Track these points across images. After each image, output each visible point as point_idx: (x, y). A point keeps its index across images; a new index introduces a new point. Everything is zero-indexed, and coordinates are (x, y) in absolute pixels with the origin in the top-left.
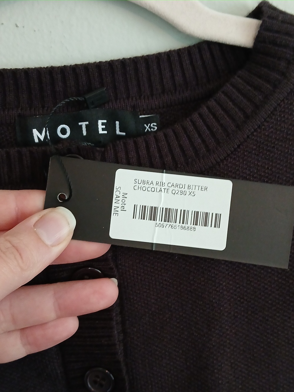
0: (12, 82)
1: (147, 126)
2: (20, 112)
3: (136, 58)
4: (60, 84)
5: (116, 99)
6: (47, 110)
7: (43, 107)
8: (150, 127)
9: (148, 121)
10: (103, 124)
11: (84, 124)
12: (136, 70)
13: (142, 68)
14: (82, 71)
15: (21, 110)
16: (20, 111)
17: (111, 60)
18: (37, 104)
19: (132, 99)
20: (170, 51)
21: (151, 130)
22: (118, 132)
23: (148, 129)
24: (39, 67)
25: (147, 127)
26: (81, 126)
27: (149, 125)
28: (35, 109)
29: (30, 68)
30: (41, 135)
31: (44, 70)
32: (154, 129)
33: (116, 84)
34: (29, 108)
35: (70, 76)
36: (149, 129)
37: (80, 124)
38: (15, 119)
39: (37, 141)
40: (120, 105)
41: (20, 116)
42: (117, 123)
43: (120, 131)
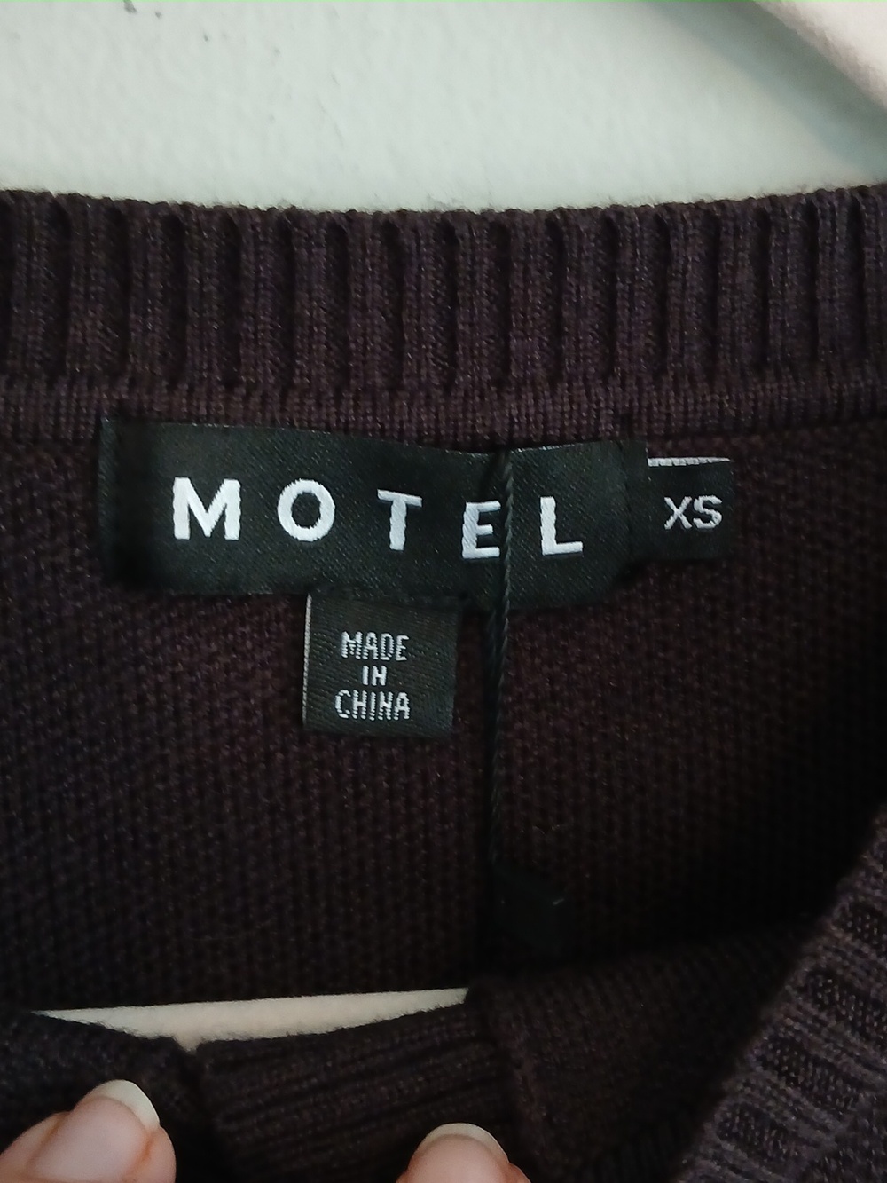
0: (101, 257)
1: (678, 507)
2: (125, 396)
3: (668, 207)
4: (320, 289)
5: (554, 379)
6: (246, 398)
7: (230, 384)
8: (691, 513)
9: (685, 483)
10: (483, 519)
11: (400, 502)
12: (664, 256)
13: (690, 256)
14: (428, 245)
15: (133, 383)
16: (123, 391)
17: (560, 210)
18: (205, 366)
19: (623, 385)
20: (820, 194)
21: (694, 526)
22: (550, 545)
23: (678, 521)
24: (235, 203)
25: (678, 512)
26: (387, 505)
27: (687, 500)
28: (191, 390)
29: (192, 206)
30: (206, 508)
31: (258, 220)
32: (707, 519)
33: (565, 314)
34: (165, 383)
35: (367, 261)
36: (684, 518)
37: (383, 494)
38: (98, 424)
39: (182, 531)
40: (567, 408)
41: (121, 412)
42: (548, 505)
43: (559, 540)
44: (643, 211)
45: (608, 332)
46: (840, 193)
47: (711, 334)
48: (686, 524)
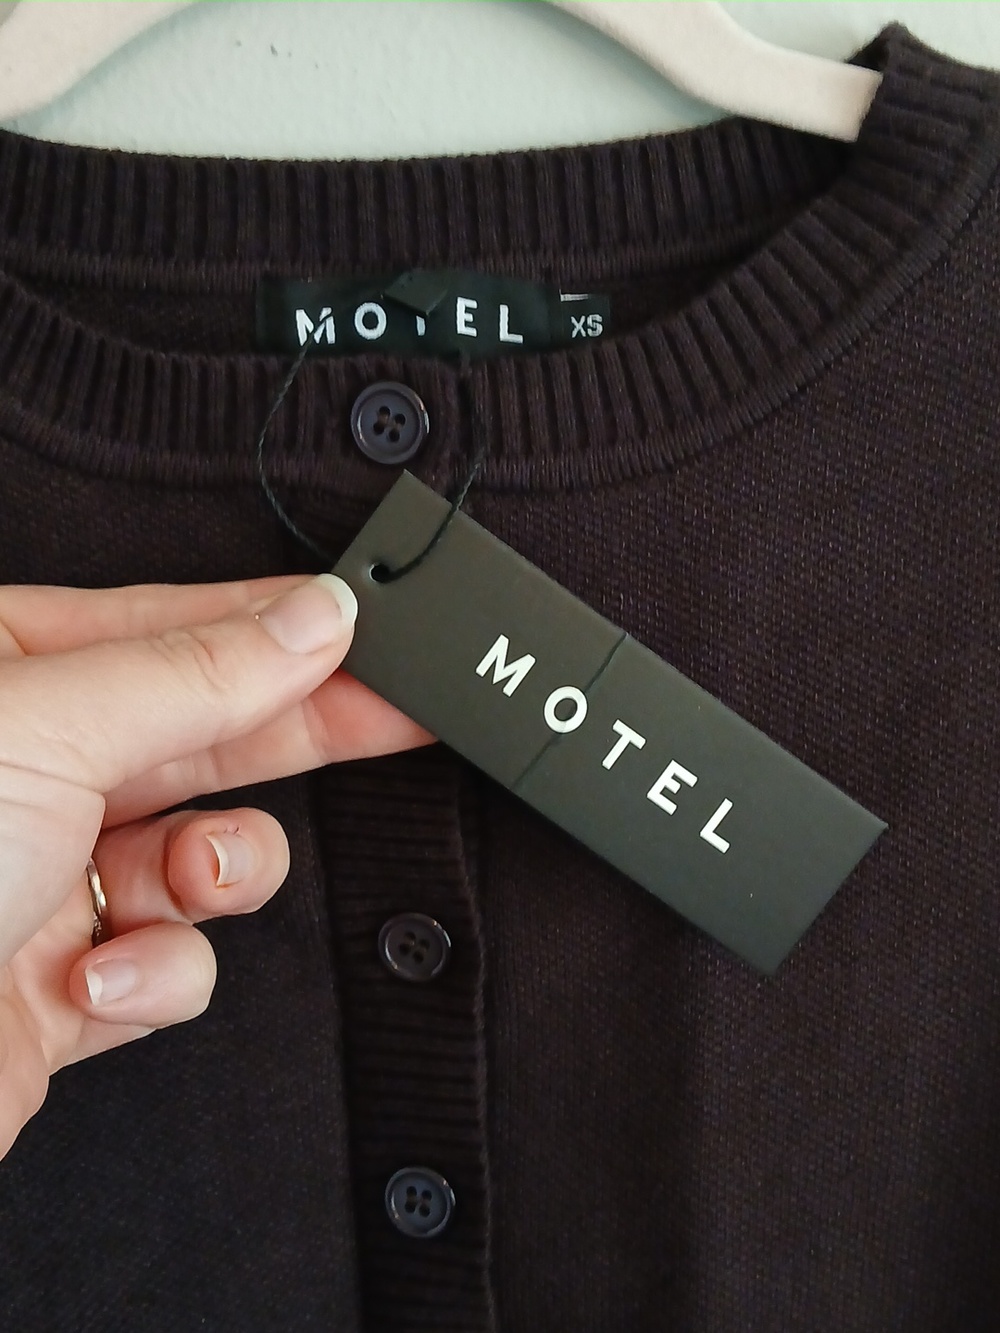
1: (579, 323)
2: (268, 269)
4: (371, 204)
5: (505, 251)
7: (325, 259)
8: (585, 326)
9: (580, 309)
10: (468, 310)
12: (561, 180)
13: (576, 177)
15: (272, 262)
18: (311, 250)
19: (545, 253)
20: (649, 138)
21: (587, 334)
22: (504, 334)
23: (579, 332)
25: (578, 326)
27: (583, 319)
28: (304, 262)
32: (594, 329)
33: (508, 212)
34: (289, 260)
36: (582, 330)
38: (255, 285)
39: (304, 341)
40: (513, 266)
41: (267, 277)
42: (504, 310)
43: (509, 332)
44: (547, 152)
45: (534, 225)
46: (659, 137)
47: (594, 223)
48: (583, 333)
